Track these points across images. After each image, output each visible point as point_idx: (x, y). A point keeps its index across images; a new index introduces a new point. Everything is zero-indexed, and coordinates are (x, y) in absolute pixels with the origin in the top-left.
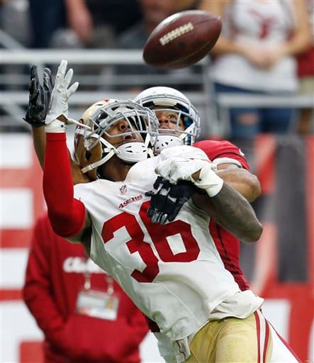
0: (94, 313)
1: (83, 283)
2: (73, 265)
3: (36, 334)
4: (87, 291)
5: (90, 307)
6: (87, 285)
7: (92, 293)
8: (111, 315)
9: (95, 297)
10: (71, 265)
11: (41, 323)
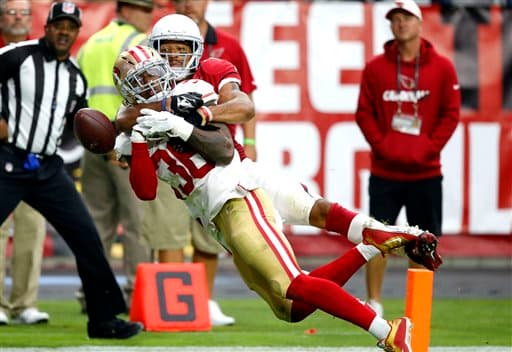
0: (404, 130)
1: (396, 109)
2: (390, 96)
3: (365, 146)
4: (399, 115)
5: (401, 127)
6: (399, 111)
7: (403, 116)
8: (416, 131)
9: (404, 119)
10: (388, 95)
11: (368, 138)
